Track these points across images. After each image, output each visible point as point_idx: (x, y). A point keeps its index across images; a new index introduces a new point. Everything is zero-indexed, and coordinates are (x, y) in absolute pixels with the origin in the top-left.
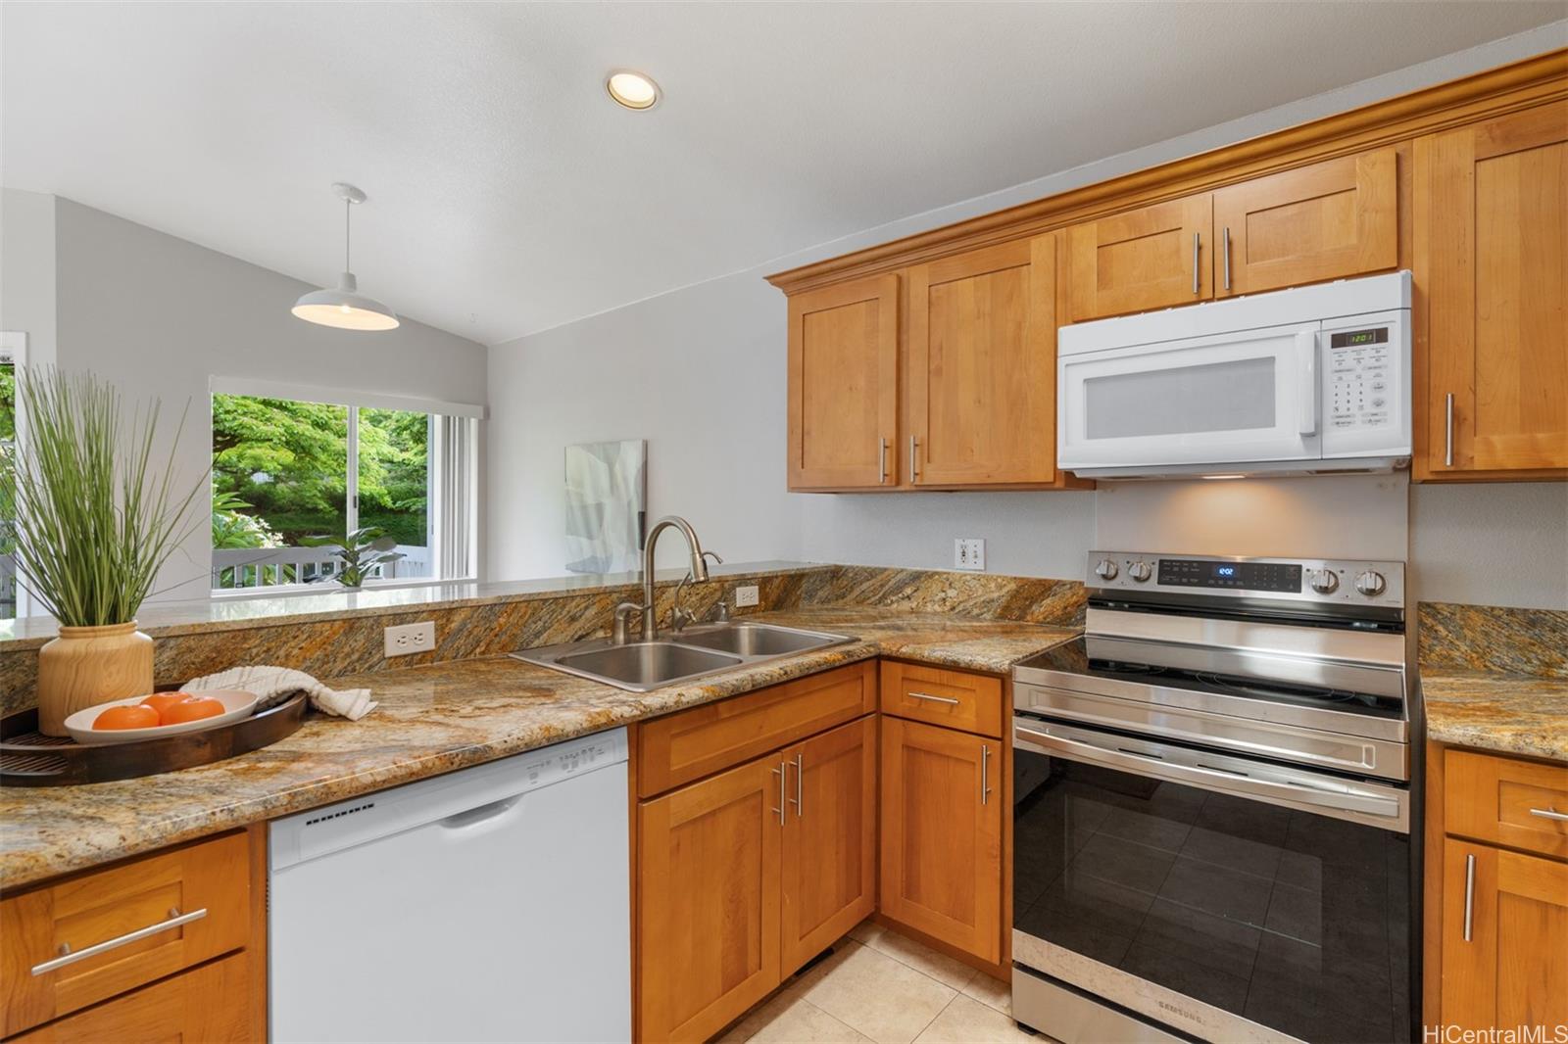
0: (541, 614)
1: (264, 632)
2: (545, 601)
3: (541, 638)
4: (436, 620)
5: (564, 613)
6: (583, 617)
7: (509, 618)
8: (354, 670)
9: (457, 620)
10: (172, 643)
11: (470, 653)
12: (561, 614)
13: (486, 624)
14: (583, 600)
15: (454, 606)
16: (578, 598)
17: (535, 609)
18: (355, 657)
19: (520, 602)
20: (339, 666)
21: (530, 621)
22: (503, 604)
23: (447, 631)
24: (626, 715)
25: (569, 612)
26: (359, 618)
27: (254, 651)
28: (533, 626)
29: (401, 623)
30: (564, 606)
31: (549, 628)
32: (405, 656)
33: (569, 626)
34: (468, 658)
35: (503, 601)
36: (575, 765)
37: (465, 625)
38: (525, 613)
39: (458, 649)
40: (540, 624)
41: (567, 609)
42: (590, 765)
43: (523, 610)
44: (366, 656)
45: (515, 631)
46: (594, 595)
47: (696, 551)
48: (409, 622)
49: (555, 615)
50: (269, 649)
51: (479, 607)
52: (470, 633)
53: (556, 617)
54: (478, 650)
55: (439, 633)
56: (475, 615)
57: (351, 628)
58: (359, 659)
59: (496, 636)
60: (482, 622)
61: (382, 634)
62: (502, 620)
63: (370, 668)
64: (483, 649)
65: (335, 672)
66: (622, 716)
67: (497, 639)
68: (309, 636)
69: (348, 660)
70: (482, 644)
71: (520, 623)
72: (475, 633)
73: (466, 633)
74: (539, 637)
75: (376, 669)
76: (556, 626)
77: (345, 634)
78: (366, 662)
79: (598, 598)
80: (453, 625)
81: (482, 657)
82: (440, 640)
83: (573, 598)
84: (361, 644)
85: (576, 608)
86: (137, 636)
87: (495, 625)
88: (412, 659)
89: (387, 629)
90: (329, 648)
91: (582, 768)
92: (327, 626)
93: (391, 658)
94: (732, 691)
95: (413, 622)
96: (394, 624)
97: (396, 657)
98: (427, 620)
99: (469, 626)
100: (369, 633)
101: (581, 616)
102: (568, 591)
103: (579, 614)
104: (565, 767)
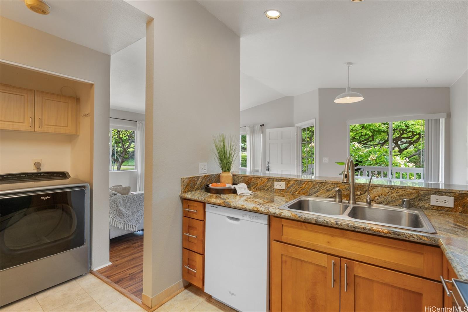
0: (316, 186)
1: (254, 178)
2: (318, 182)
3: (316, 194)
4: (286, 182)
5: (325, 188)
6: (332, 191)
7: (306, 185)
8: (269, 190)
9: (291, 183)
10: (243, 177)
11: (295, 193)
12: (323, 188)
13: (299, 186)
14: (332, 185)
15: (290, 179)
16: (330, 184)
17: (314, 185)
18: (269, 187)
19: (309, 182)
20: (266, 188)
21: (312, 188)
22: (304, 181)
23: (288, 185)
24: (262, 211)
25: (326, 188)
26: (270, 178)
27: (253, 181)
28: (314, 190)
29: (278, 181)
30: (325, 185)
31: (319, 191)
32: (279, 189)
33: (327, 192)
34: (294, 194)
35: (303, 180)
36: (253, 219)
37: (293, 185)
38: (311, 185)
39: (291, 191)
40: (316, 189)
41: (326, 187)
42: (256, 221)
43: (310, 184)
44: (271, 187)
45: (307, 190)
46: (337, 184)
47: (346, 170)
48: (280, 181)
49: (321, 188)
50: (255, 182)
51: (297, 181)
52: (294, 187)
53: (322, 188)
54: (296, 193)
55: (287, 185)
56: (296, 183)
57: (268, 180)
58: (270, 188)
59: (302, 190)
60: (298, 185)
61: (274, 183)
62: (304, 186)
63: (272, 190)
64: (298, 192)
65: (265, 189)
66: (261, 211)
67: (302, 191)
68: (261, 180)
69: (268, 188)
70: (298, 191)
71: (309, 188)
72: (296, 187)
73: (293, 187)
74: (315, 193)
75: (273, 191)
76: (322, 191)
77: (267, 181)
78: (271, 189)
79: (339, 185)
80: (290, 184)
81: (298, 195)
82: (287, 187)
83: (328, 183)
84: (270, 184)
85: (329, 187)
86: (230, 174)
87: (301, 187)
88: (280, 191)
89: (275, 182)
90: (265, 184)
91: (254, 220)
92: (264, 179)
93: (276, 189)
94: (304, 220)
95: (281, 181)
96: (277, 181)
97: (277, 189)
98: (284, 182)
99: (294, 185)
100: (272, 182)
101: (331, 190)
102: (326, 181)
103: (330, 189)
104: (250, 218)
